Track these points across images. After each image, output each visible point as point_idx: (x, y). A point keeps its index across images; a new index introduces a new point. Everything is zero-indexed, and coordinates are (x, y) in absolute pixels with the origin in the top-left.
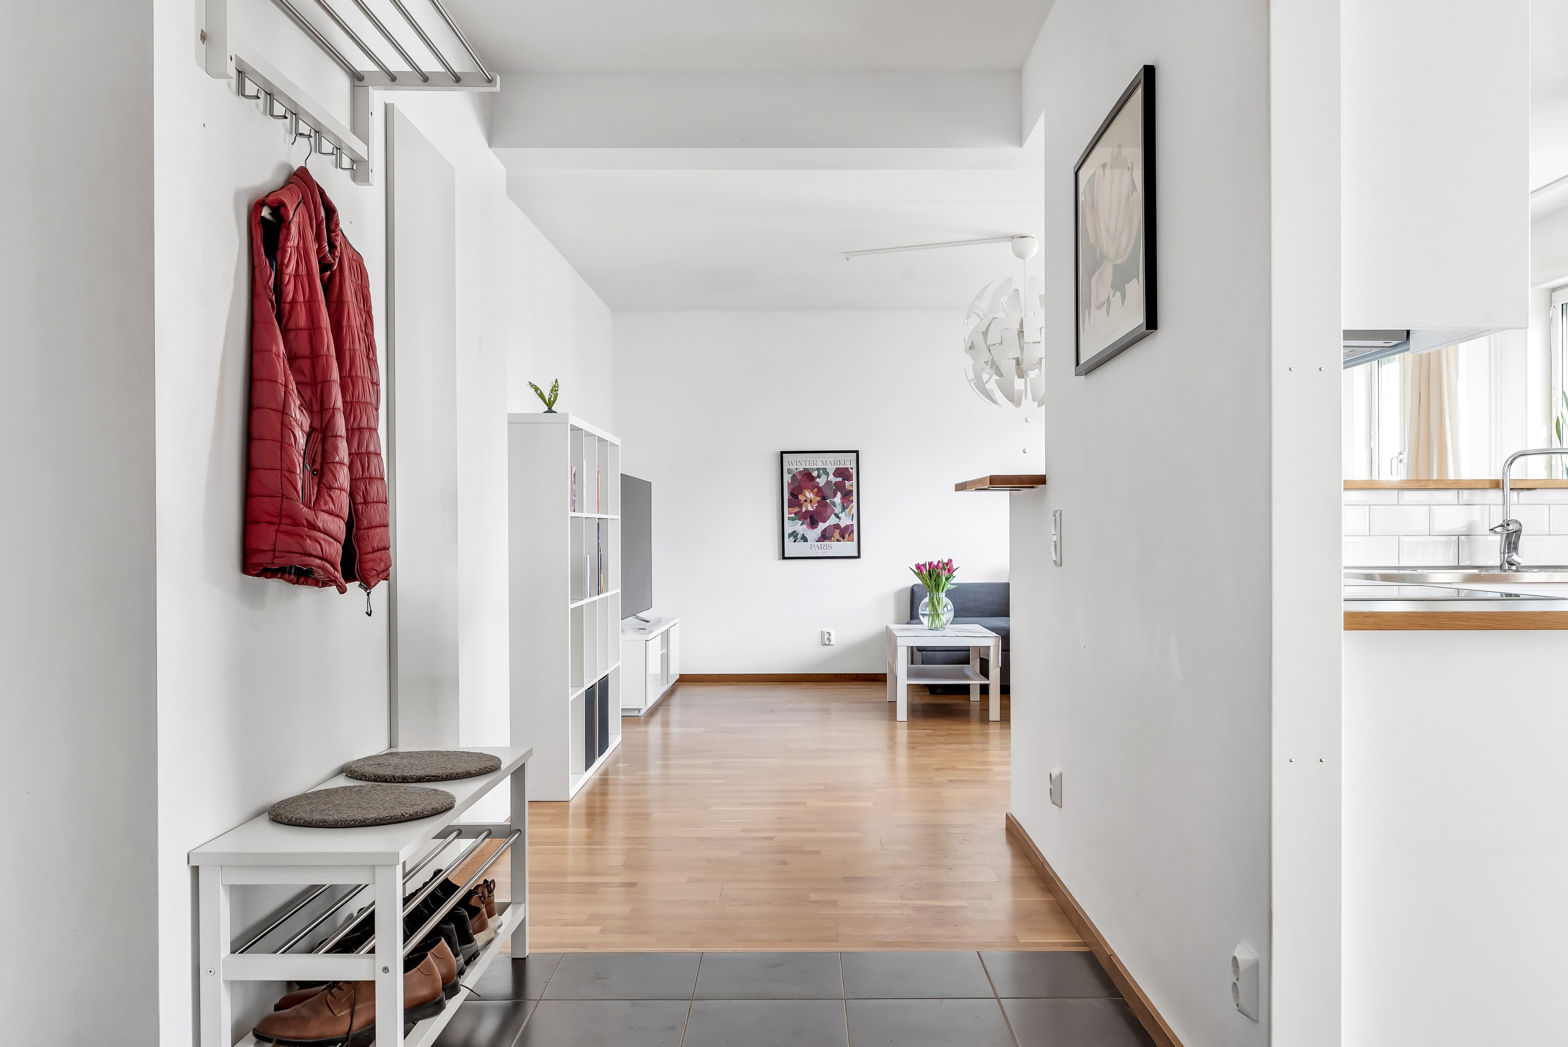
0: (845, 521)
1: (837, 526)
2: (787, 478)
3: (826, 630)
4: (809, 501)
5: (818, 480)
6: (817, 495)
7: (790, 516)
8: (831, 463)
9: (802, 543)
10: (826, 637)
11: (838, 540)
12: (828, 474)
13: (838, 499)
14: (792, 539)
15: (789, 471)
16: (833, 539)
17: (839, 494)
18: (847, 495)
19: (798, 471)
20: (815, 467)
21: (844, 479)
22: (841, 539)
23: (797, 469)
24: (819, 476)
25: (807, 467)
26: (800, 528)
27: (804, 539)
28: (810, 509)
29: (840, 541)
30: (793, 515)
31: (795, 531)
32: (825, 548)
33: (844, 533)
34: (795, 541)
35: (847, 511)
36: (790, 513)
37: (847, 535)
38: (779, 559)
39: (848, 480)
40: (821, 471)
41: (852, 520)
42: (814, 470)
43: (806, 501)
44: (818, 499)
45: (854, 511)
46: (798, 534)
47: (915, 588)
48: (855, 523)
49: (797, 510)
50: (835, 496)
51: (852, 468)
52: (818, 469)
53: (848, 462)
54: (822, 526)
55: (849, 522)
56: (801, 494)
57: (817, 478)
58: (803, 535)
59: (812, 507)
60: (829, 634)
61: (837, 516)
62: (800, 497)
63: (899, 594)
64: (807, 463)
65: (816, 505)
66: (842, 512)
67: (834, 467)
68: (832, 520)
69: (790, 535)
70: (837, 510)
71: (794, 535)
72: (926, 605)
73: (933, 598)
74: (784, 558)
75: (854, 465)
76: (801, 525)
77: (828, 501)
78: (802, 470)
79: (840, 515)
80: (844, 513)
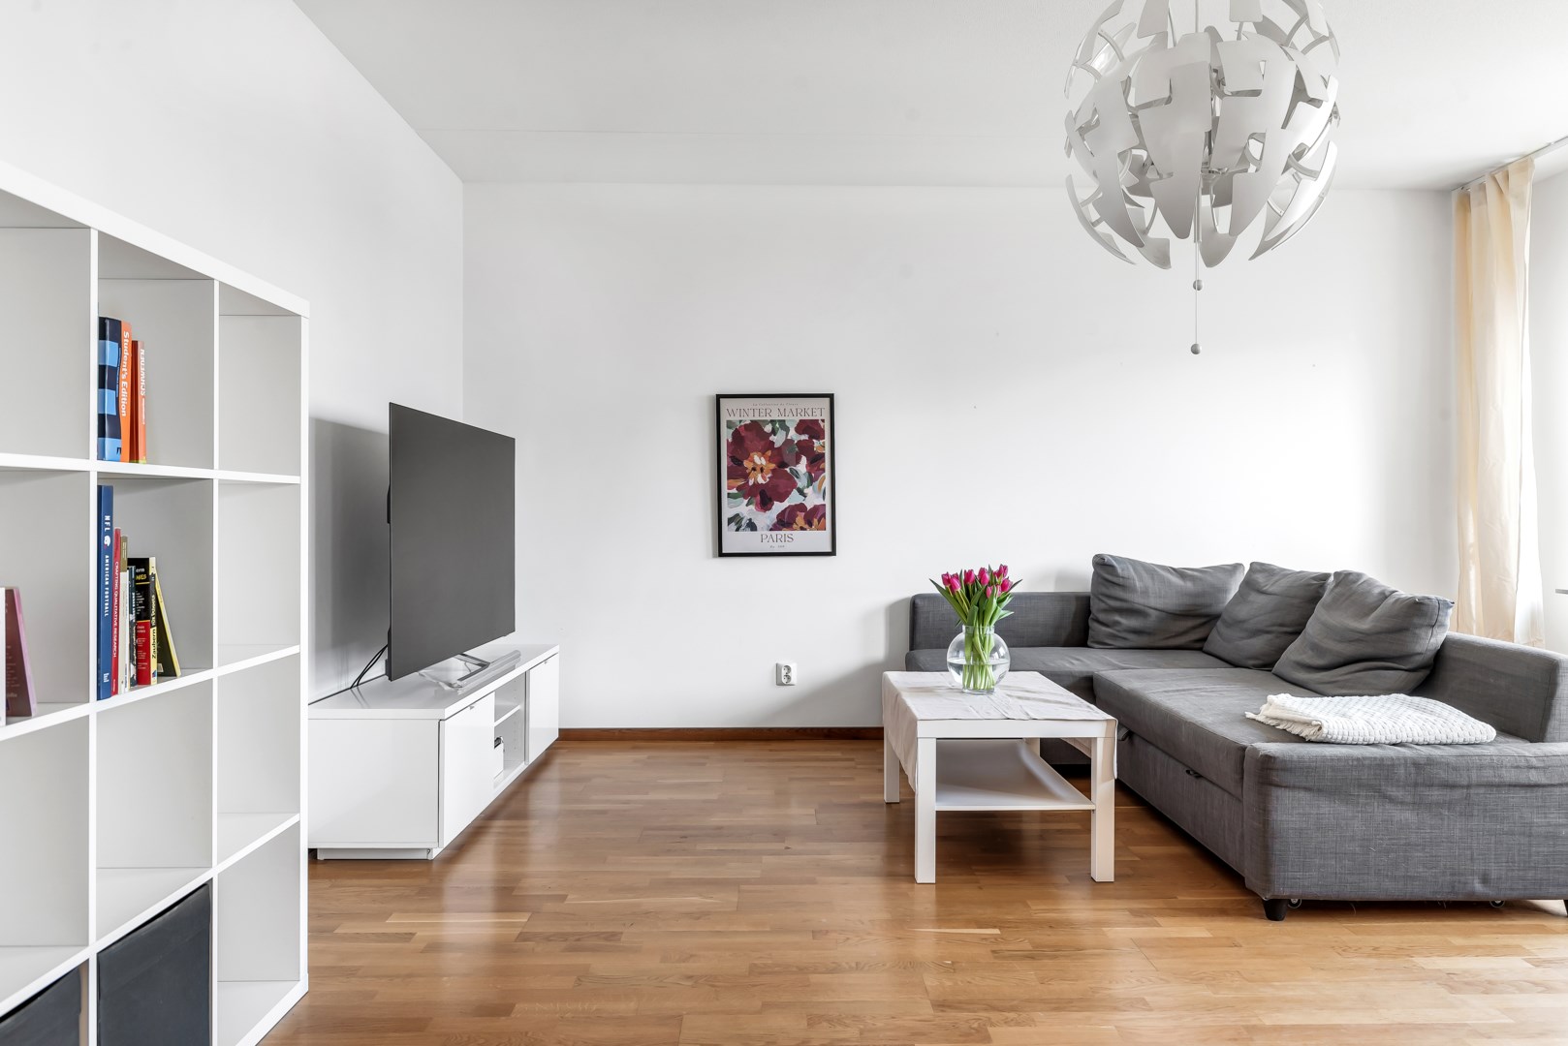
0: (812, 500)
1: (801, 507)
2: (727, 435)
3: (783, 663)
4: (758, 469)
5: (772, 438)
6: (770, 460)
7: (731, 491)
8: (793, 414)
9: (749, 533)
10: (784, 672)
11: (802, 529)
12: (787, 430)
13: (802, 467)
14: (733, 526)
15: (730, 424)
16: (795, 526)
17: (804, 460)
18: (815, 460)
19: (742, 424)
20: (768, 418)
21: (811, 437)
22: (806, 526)
23: (741, 421)
24: (774, 432)
25: (757, 418)
26: (745, 509)
27: (752, 526)
28: (760, 480)
29: (805, 529)
30: (734, 491)
31: (737, 515)
32: (783, 539)
33: (813, 517)
34: (737, 530)
35: (816, 484)
36: (729, 488)
37: (815, 521)
38: (714, 557)
39: (818, 439)
40: (777, 425)
41: (824, 499)
42: (766, 422)
43: (754, 469)
44: (773, 466)
45: (827, 484)
46: (742, 519)
47: (918, 601)
48: (827, 502)
49: (741, 482)
50: (798, 461)
51: (823, 421)
52: (773, 422)
53: (818, 411)
54: (778, 507)
55: (819, 501)
56: (747, 459)
57: (770, 434)
58: (750, 520)
59: (763, 477)
60: (788, 668)
61: (801, 492)
62: (746, 463)
63: (892, 609)
64: (757, 412)
65: (770, 475)
66: (808, 487)
67: (797, 419)
68: (794, 498)
69: (730, 521)
70: (801, 483)
71: (736, 520)
72: (960, 647)
73: (973, 635)
74: (721, 555)
75: (826, 416)
76: (747, 505)
77: (788, 470)
78: (748, 422)
79: (806, 491)
80: (811, 488)
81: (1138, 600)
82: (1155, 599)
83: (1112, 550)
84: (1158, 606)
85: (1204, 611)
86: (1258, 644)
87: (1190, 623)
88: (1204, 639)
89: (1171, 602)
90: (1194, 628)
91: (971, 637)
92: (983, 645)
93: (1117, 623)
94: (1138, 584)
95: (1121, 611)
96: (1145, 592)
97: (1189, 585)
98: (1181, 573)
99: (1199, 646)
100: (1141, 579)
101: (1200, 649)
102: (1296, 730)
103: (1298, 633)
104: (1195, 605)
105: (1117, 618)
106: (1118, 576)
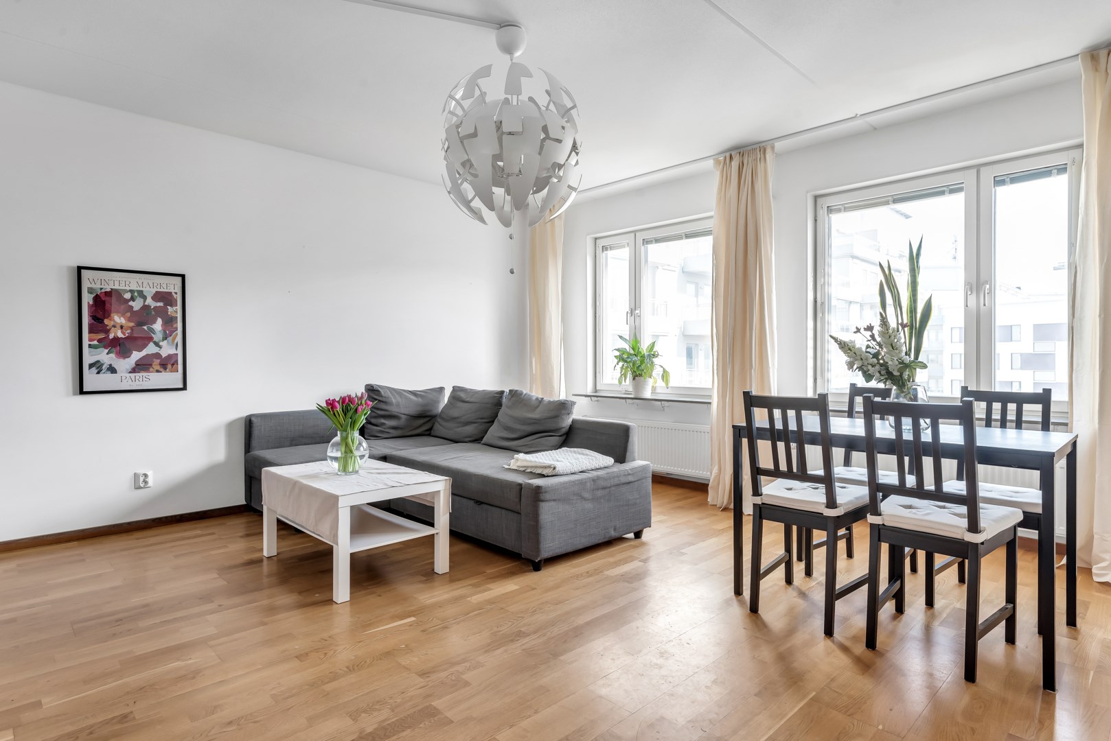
0: (167, 350)
1: (157, 355)
2: (87, 299)
3: (141, 471)
4: (118, 326)
5: (131, 303)
6: (129, 320)
7: (91, 343)
8: (150, 286)
9: (109, 375)
10: (142, 479)
11: (158, 371)
12: (145, 298)
13: (158, 326)
14: (94, 370)
15: (90, 291)
16: (151, 369)
17: (159, 321)
18: (169, 321)
19: (103, 291)
20: (128, 288)
21: (166, 305)
22: (161, 370)
23: (101, 289)
24: (133, 299)
25: (116, 287)
26: (105, 356)
27: (112, 370)
28: (120, 335)
29: (161, 372)
30: (95, 342)
31: (98, 362)
32: (141, 379)
33: (167, 364)
34: (98, 373)
35: (170, 339)
36: (90, 340)
37: (169, 366)
38: (74, 394)
39: (171, 306)
40: (136, 294)
41: (176, 349)
42: (126, 291)
43: (114, 326)
44: (132, 324)
45: (179, 339)
46: (103, 364)
47: (253, 419)
48: (180, 352)
49: (102, 336)
50: (154, 322)
51: (176, 293)
52: (132, 291)
53: (173, 286)
54: (136, 356)
55: (172, 351)
56: (107, 318)
57: (129, 301)
58: (110, 365)
59: (123, 333)
60: (146, 475)
61: (157, 344)
62: (106, 321)
63: (230, 426)
64: (117, 283)
65: (129, 331)
66: (163, 340)
67: (154, 291)
68: (151, 349)
69: (91, 366)
70: (158, 336)
71: (98, 366)
72: (337, 444)
73: (347, 438)
74: (82, 392)
75: (178, 289)
76: (107, 354)
77: (145, 328)
78: (108, 290)
79: (161, 344)
80: (166, 341)
81: (394, 409)
82: (404, 408)
83: (376, 381)
84: (406, 413)
85: (429, 414)
86: (470, 430)
87: (422, 421)
88: (430, 429)
89: (412, 410)
90: (424, 423)
91: (344, 439)
92: (353, 443)
93: (384, 424)
94: (394, 401)
95: (384, 417)
96: (398, 405)
97: (420, 400)
98: (414, 393)
99: (429, 433)
100: (395, 398)
101: (429, 435)
102: (539, 471)
103: (493, 422)
104: (425, 411)
105: (383, 421)
106: (382, 396)
